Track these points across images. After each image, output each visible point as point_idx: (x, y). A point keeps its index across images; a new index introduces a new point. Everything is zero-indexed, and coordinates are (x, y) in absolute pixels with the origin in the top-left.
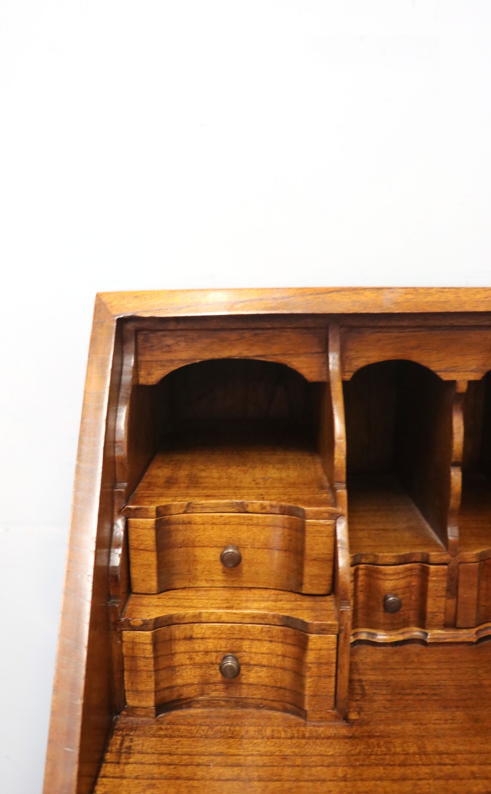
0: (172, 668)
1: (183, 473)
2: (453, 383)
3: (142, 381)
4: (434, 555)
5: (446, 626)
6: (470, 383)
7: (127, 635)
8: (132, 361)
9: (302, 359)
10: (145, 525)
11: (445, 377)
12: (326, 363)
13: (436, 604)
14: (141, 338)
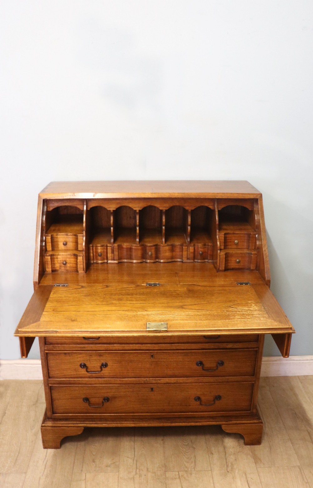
0: (54, 264)
1: (57, 228)
2: (110, 211)
3: (48, 210)
4: (108, 245)
5: (112, 260)
6: (113, 210)
7: (46, 257)
8: (46, 207)
9: (80, 206)
10: (49, 238)
11: (108, 209)
12: (84, 207)
13: (110, 255)
14: (47, 202)
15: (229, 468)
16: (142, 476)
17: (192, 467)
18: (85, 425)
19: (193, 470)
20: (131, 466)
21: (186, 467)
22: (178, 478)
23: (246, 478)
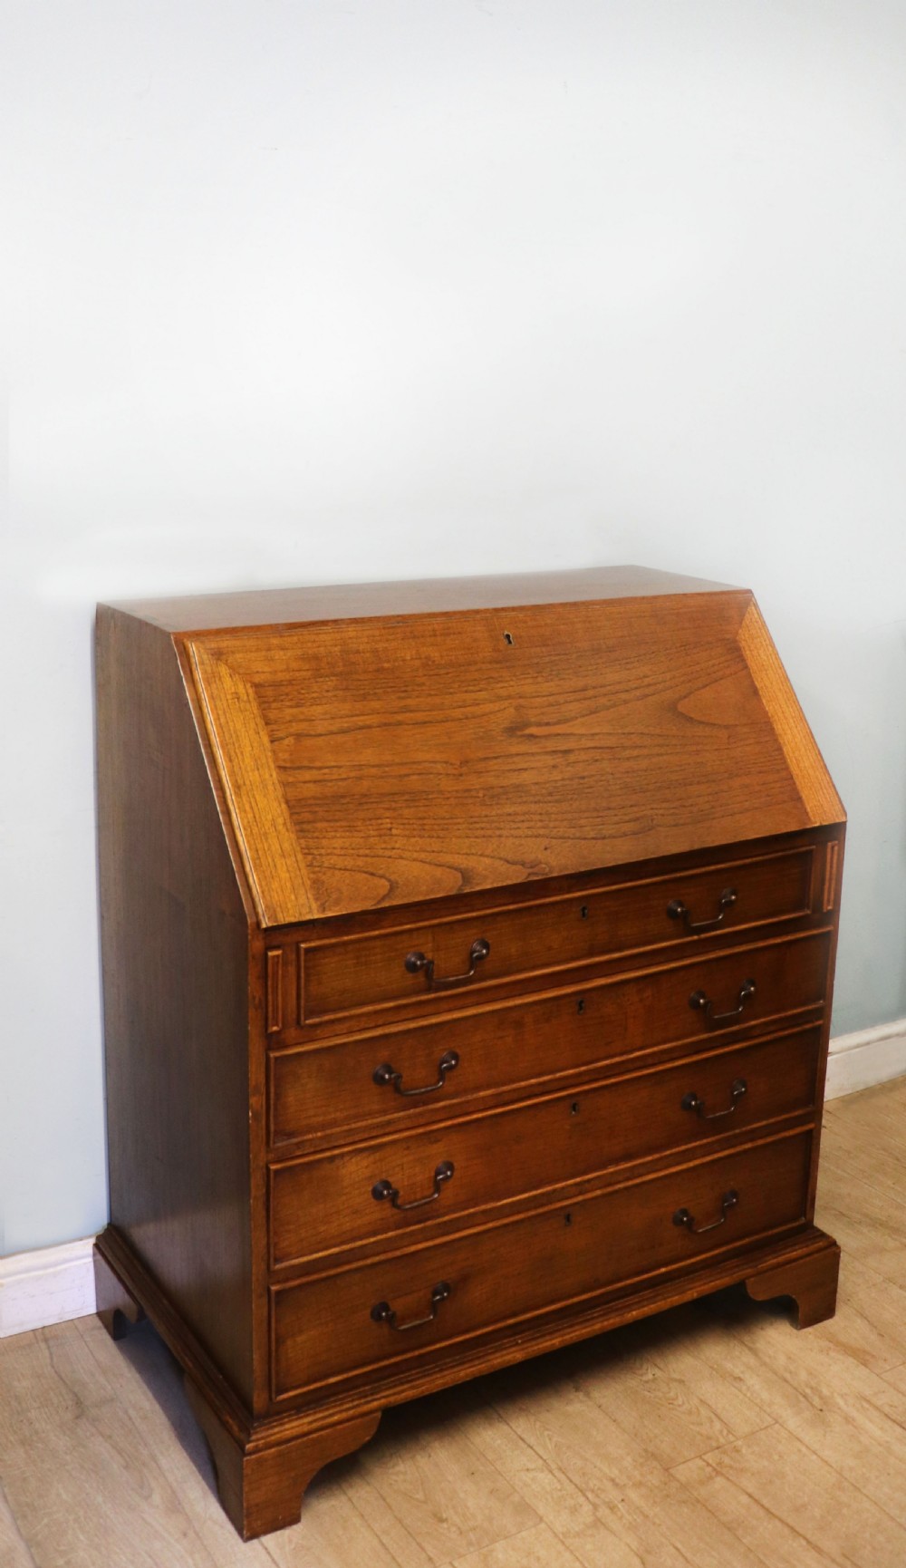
15: (816, 1401)
16: (615, 1506)
17: (721, 1432)
18: (383, 1401)
19: (731, 1438)
20: (560, 1490)
21: (709, 1438)
22: (714, 1474)
23: (877, 1408)
